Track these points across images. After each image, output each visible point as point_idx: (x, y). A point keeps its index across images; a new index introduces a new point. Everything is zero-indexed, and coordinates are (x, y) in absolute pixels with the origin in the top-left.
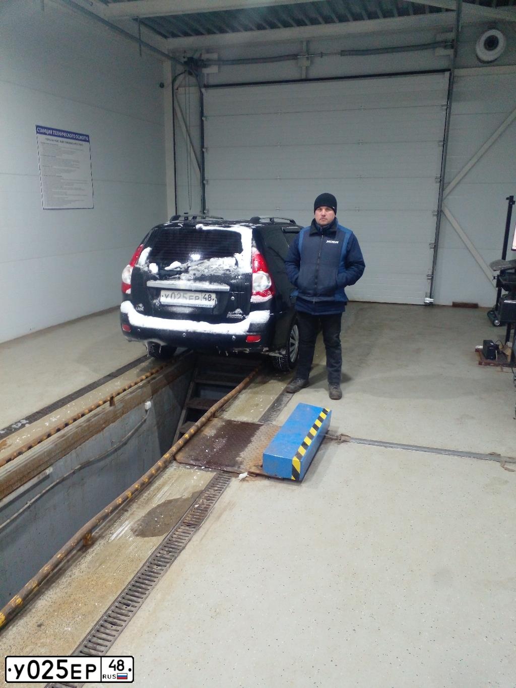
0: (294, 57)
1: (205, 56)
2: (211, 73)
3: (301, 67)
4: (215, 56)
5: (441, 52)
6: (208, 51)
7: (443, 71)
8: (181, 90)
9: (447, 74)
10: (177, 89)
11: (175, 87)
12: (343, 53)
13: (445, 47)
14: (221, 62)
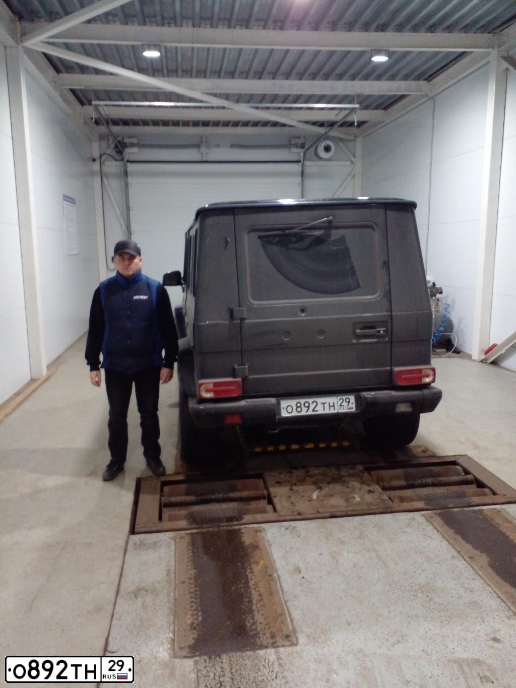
0: (198, 146)
1: (127, 140)
2: (131, 153)
3: (202, 154)
4: (135, 141)
5: (294, 150)
6: (129, 137)
7: (299, 162)
8: (107, 163)
9: (301, 164)
10: (104, 162)
11: (102, 161)
12: (232, 146)
13: (297, 147)
14: (140, 145)
